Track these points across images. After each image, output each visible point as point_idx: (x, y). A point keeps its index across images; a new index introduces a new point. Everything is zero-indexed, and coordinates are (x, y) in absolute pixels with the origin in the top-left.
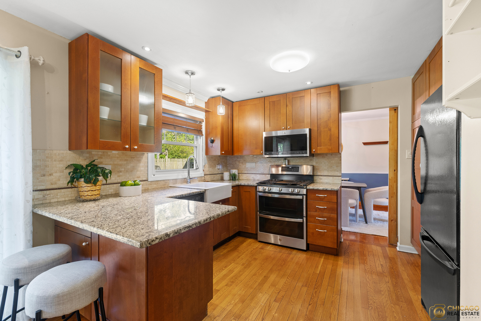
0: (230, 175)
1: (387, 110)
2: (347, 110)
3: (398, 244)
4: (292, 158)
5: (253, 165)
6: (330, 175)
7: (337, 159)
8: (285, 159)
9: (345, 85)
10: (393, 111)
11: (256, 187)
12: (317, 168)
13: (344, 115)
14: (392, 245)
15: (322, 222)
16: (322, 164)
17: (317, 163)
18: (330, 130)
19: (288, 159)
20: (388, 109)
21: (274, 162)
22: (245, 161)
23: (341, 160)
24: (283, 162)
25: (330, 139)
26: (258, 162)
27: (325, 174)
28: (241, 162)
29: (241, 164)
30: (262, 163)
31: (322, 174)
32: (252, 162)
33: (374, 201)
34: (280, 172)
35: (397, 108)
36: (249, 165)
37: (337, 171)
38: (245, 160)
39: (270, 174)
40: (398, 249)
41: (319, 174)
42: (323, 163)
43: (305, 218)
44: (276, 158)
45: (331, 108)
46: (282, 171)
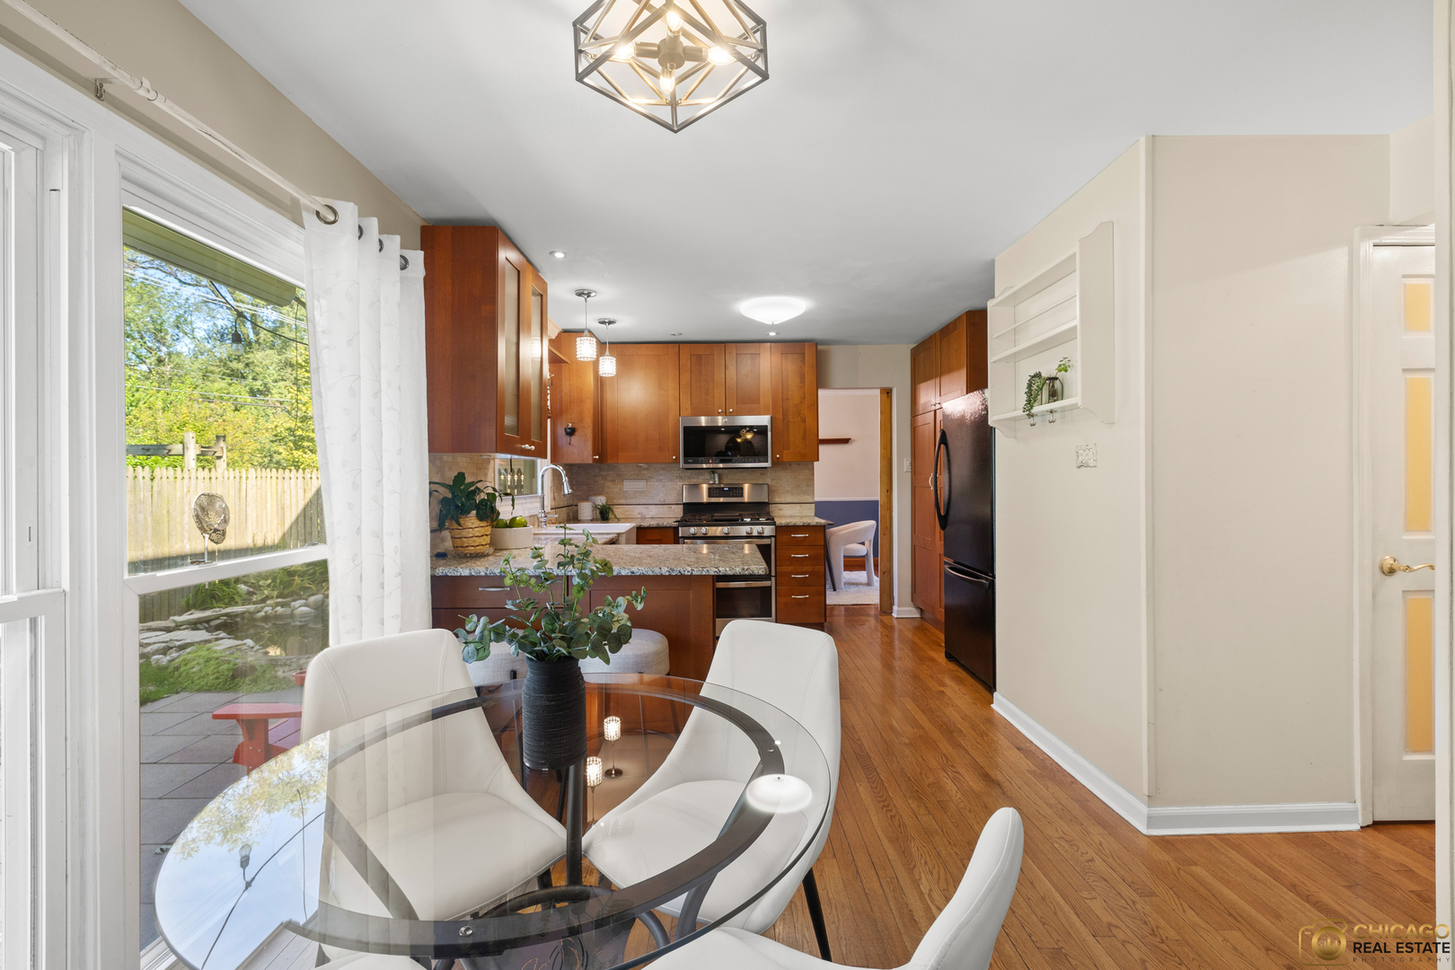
0: (595, 507)
1: (878, 392)
2: (824, 387)
3: (895, 608)
4: (727, 471)
5: (640, 485)
6: (796, 501)
7: (807, 471)
8: (713, 473)
9: (824, 342)
10: (886, 395)
11: (676, 529)
12: (773, 488)
13: (821, 392)
14: (886, 612)
15: (802, 582)
16: (784, 483)
17: (773, 480)
18: (804, 421)
19: (719, 471)
20: (879, 390)
21: (689, 478)
22: (621, 477)
23: (813, 474)
24: (709, 477)
25: (804, 438)
26: (651, 478)
27: (788, 501)
28: (608, 478)
29: (608, 484)
30: (661, 480)
31: (783, 500)
32: (638, 477)
33: (845, 549)
34: (705, 499)
35: (891, 390)
36: (629, 486)
37: (808, 494)
38: (620, 475)
39: (684, 504)
40: (895, 615)
41: (777, 500)
42: (784, 480)
43: (773, 579)
44: (692, 471)
45: (804, 383)
46: (710, 495)
